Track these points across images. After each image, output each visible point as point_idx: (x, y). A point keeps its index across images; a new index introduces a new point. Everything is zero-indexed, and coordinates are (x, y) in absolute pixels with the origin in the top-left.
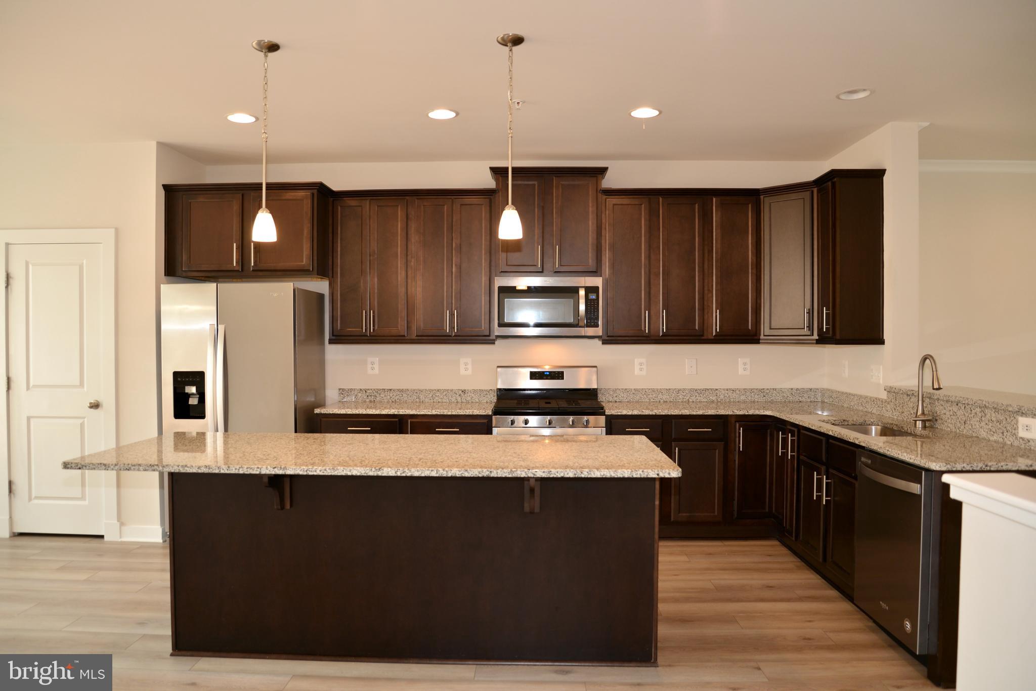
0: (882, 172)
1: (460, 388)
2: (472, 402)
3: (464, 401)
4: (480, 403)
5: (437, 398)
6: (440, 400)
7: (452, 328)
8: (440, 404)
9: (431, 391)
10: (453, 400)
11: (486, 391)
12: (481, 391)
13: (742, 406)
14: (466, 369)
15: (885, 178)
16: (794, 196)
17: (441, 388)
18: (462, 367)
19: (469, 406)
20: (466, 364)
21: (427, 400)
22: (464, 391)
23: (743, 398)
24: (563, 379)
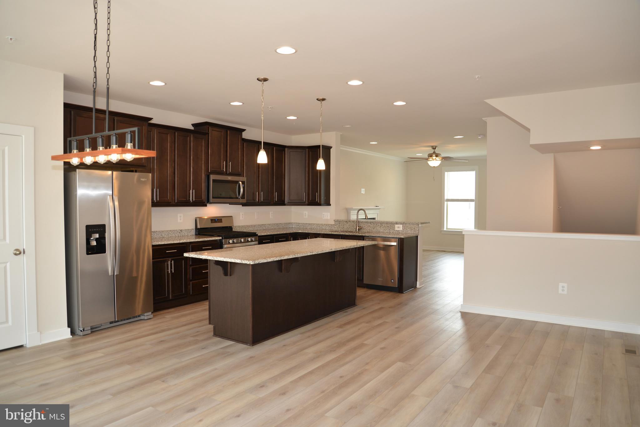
0: (331, 147)
1: (180, 229)
2: (185, 236)
3: (181, 235)
4: (188, 236)
5: (170, 235)
6: (171, 236)
7: (193, 199)
8: (171, 238)
9: (167, 231)
10: (177, 235)
11: (190, 230)
12: (188, 230)
13: (272, 231)
14: (181, 219)
15: (331, 150)
16: (299, 150)
17: (172, 230)
18: (179, 218)
19: (183, 238)
20: (180, 217)
21: (165, 236)
22: (181, 231)
23: (272, 227)
24: (222, 222)
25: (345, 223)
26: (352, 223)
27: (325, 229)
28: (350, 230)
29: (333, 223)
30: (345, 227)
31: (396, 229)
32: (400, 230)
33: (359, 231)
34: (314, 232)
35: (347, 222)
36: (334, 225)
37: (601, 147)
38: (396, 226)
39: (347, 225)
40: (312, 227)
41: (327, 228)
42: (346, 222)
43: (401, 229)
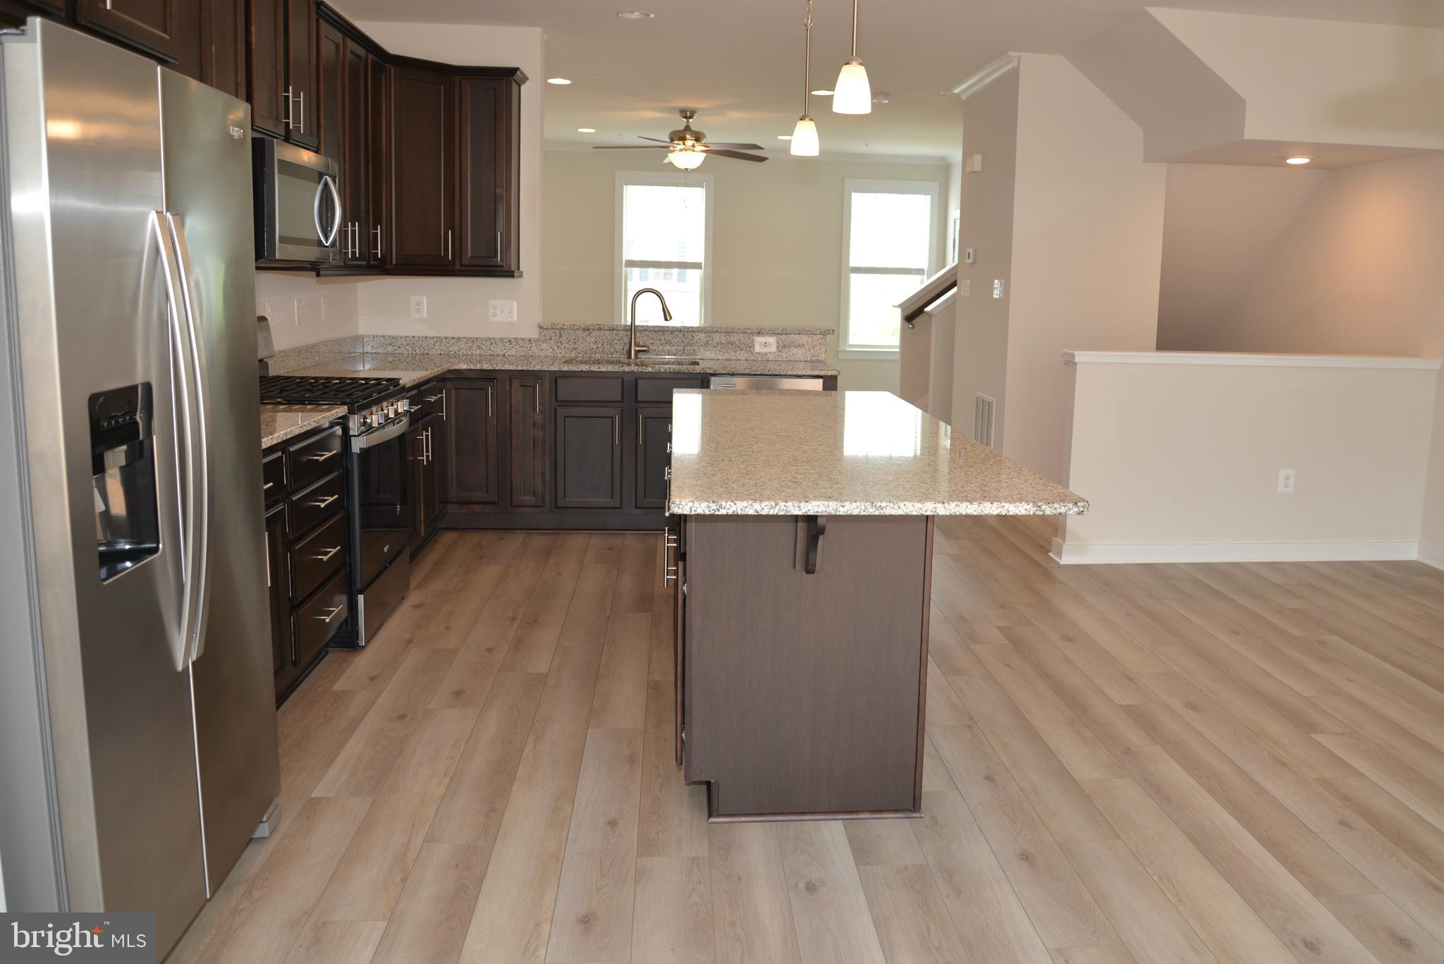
16: (429, 78)
25: (581, 334)
26: (608, 332)
27: (504, 355)
28: (598, 356)
29: (533, 333)
30: (581, 346)
31: (758, 349)
32: (771, 353)
33: (636, 357)
34: (520, 368)
35: (588, 330)
36: (538, 340)
37: (1309, 158)
38: (759, 340)
39: (588, 339)
40: (451, 349)
41: (513, 352)
42: (584, 330)
43: (773, 349)
